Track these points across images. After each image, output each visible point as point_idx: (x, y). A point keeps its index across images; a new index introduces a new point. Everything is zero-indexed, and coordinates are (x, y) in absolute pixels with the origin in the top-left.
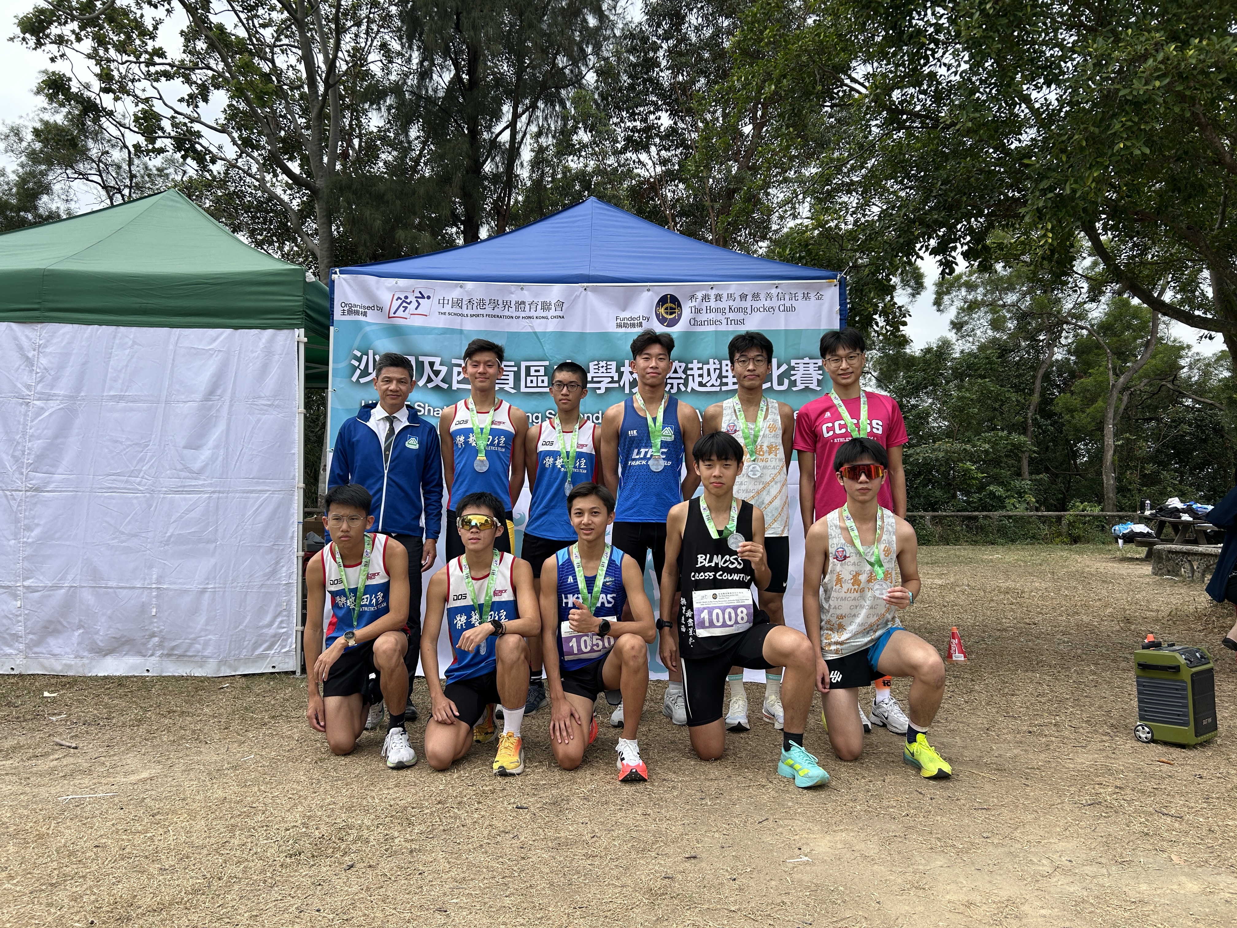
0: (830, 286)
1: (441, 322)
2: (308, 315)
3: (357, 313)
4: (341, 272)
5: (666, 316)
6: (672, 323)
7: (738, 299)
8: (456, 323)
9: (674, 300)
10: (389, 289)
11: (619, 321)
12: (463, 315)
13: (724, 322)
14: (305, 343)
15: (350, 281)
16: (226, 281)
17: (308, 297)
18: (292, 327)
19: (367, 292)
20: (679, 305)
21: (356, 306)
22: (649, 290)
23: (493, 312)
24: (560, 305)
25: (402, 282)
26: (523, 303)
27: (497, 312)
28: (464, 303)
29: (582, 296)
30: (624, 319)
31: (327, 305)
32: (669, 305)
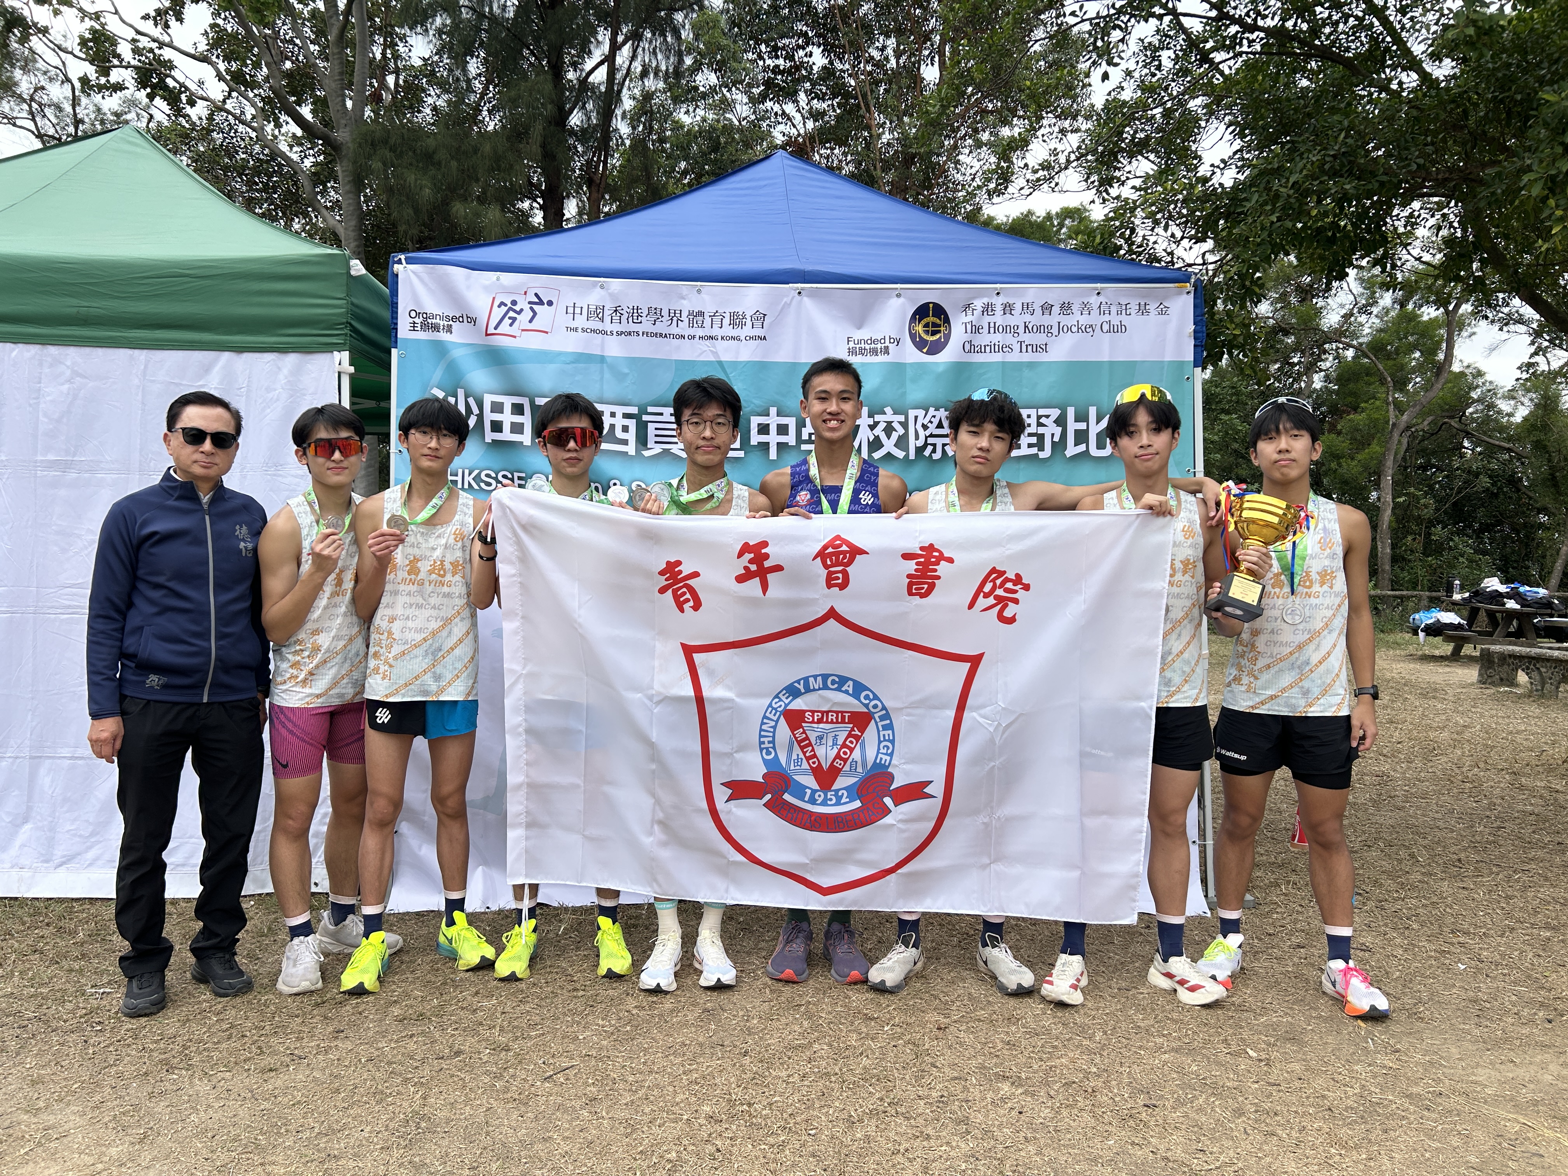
0: (1180, 294)
1: (572, 344)
2: (354, 330)
3: (436, 328)
4: (409, 261)
5: (925, 337)
6: (935, 349)
7: (1039, 311)
8: (594, 345)
9: (939, 311)
10: (486, 289)
11: (851, 345)
12: (606, 333)
13: (1016, 347)
14: (351, 376)
15: (426, 277)
16: (219, 272)
17: (355, 301)
18: (329, 348)
19: (451, 294)
20: (947, 321)
21: (434, 316)
22: (899, 296)
23: (654, 329)
24: (760, 317)
25: (508, 278)
26: (701, 314)
27: (660, 327)
28: (607, 312)
29: (794, 303)
30: (860, 342)
31: (386, 314)
32: (931, 319)
